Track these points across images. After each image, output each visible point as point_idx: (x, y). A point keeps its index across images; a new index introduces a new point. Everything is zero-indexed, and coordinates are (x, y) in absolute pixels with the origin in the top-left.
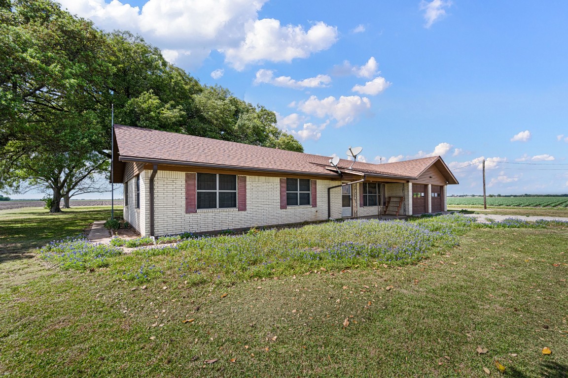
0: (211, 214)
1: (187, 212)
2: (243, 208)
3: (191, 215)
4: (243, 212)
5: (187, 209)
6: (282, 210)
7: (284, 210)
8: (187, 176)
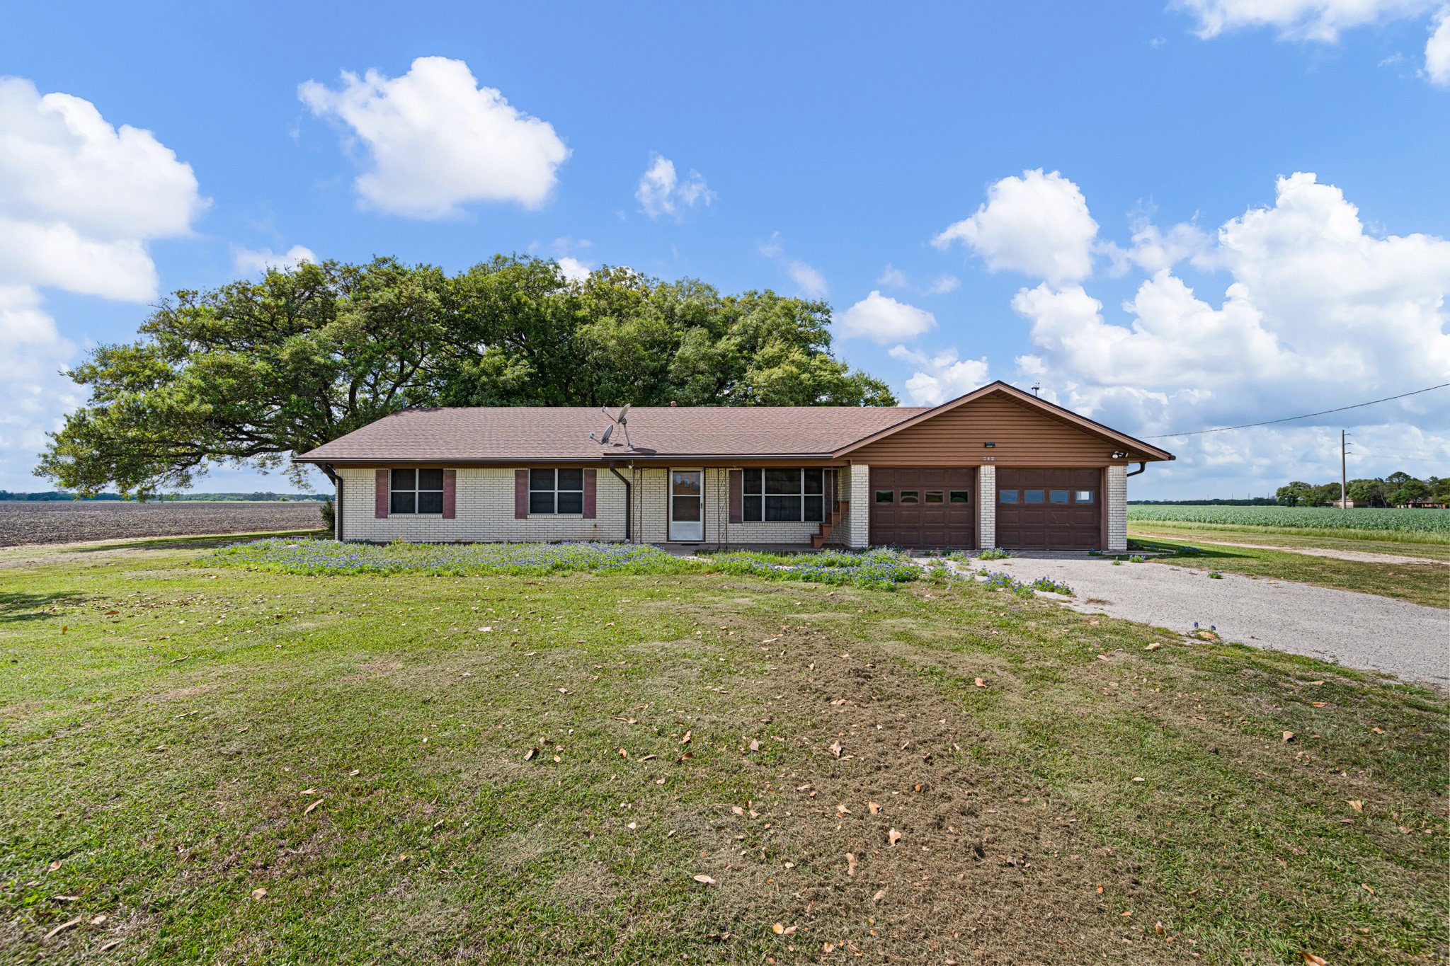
0: (405, 521)
1: (378, 515)
2: (452, 515)
3: (382, 520)
4: (451, 520)
5: (377, 513)
6: (519, 521)
7: (523, 521)
8: (378, 474)
